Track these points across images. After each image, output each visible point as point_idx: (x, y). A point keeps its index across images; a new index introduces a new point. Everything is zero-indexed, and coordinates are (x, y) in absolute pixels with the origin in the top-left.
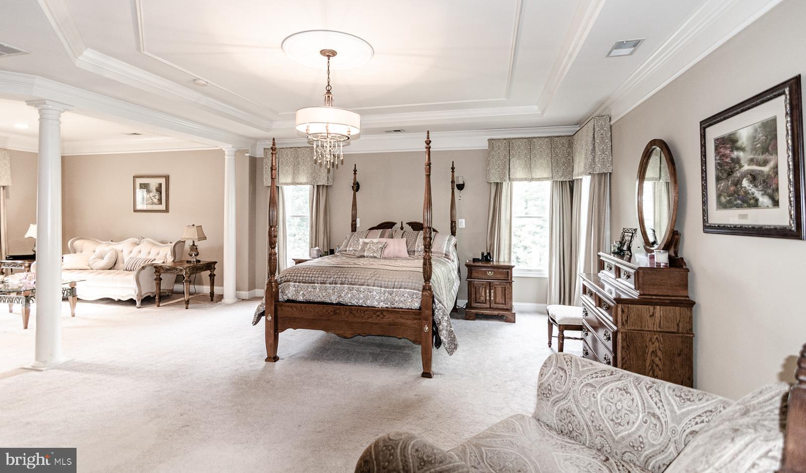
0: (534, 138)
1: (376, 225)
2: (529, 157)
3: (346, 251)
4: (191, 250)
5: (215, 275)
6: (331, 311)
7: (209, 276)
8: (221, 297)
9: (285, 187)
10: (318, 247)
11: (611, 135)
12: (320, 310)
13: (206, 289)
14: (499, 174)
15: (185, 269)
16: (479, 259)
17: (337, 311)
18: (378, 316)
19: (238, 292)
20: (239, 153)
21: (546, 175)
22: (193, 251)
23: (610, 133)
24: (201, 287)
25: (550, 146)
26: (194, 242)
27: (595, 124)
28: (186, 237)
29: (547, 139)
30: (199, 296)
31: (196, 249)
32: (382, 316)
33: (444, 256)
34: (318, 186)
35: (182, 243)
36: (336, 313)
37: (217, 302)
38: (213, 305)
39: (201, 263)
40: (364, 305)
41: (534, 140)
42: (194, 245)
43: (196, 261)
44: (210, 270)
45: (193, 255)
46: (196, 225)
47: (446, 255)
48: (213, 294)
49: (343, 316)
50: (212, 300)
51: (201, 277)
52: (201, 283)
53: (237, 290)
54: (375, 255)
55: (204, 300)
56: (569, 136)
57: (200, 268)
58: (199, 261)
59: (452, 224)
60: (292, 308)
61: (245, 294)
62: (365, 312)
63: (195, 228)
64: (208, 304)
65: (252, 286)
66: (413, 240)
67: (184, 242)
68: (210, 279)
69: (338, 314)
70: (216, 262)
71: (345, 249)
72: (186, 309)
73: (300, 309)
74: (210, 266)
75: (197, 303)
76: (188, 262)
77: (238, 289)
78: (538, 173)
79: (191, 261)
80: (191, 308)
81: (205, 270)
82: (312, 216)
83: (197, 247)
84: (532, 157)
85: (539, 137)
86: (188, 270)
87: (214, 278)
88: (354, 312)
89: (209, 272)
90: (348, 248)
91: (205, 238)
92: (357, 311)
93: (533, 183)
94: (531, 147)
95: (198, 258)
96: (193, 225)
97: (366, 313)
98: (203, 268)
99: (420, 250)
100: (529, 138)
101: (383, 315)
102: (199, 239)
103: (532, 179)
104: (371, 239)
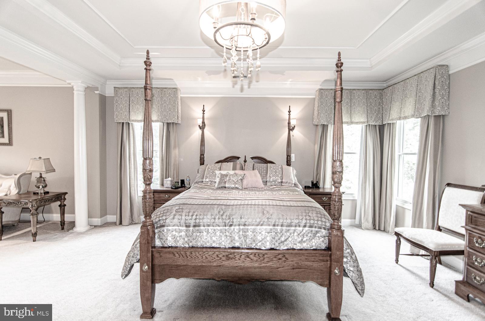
0: (354, 90)
1: (223, 159)
2: (350, 104)
3: (203, 182)
4: (38, 182)
5: (65, 205)
6: (224, 256)
7: (59, 206)
8: (73, 224)
9: (135, 124)
10: (171, 178)
11: (449, 83)
12: (209, 255)
13: (56, 217)
14: (326, 118)
15: (31, 202)
16: (310, 187)
17: (230, 256)
18: (280, 259)
19: (90, 219)
20: (89, 90)
21: (362, 120)
22: (41, 182)
23: (448, 81)
24: (51, 215)
25: (366, 97)
26: (41, 174)
27: (437, 73)
28: (32, 169)
29: (363, 91)
30: (49, 225)
31: (44, 180)
32: (284, 259)
33: (293, 185)
34: (168, 124)
35: (29, 175)
36: (229, 258)
37: (68, 230)
38: (64, 235)
39: (50, 194)
40: (263, 248)
41: (354, 91)
42: (41, 177)
43: (44, 193)
44: (60, 200)
45: (41, 187)
46: (43, 158)
47: (295, 184)
48: (64, 223)
49: (238, 261)
50: (63, 229)
51: (50, 208)
52: (50, 212)
53: (88, 218)
54: (237, 186)
55: (55, 230)
56: (380, 90)
57: (49, 200)
58: (48, 193)
59: (287, 158)
60: (174, 255)
61: (97, 221)
62: (264, 255)
63: (42, 161)
64: (59, 234)
65: (104, 213)
66: (264, 172)
67: (31, 174)
68: (60, 209)
69: (232, 259)
70: (66, 193)
71: (200, 180)
72: (34, 241)
73: (184, 255)
74: (60, 197)
75: (47, 233)
76: (34, 193)
77: (90, 216)
78: (356, 119)
79: (38, 193)
80: (39, 240)
81: (55, 201)
82: (162, 151)
83: (45, 179)
84: (352, 105)
85: (358, 90)
86: (34, 203)
87: (64, 208)
88: (251, 256)
89: (59, 203)
90: (204, 180)
91: (54, 170)
92: (255, 254)
93: (353, 125)
94: (352, 97)
95: (46, 190)
96: (40, 158)
97: (266, 256)
98: (52, 200)
99: (271, 180)
100: (350, 90)
101: (286, 258)
102: (48, 171)
103: (352, 123)
104: (227, 171)
